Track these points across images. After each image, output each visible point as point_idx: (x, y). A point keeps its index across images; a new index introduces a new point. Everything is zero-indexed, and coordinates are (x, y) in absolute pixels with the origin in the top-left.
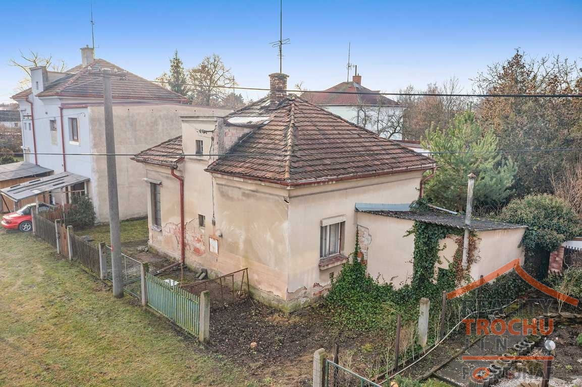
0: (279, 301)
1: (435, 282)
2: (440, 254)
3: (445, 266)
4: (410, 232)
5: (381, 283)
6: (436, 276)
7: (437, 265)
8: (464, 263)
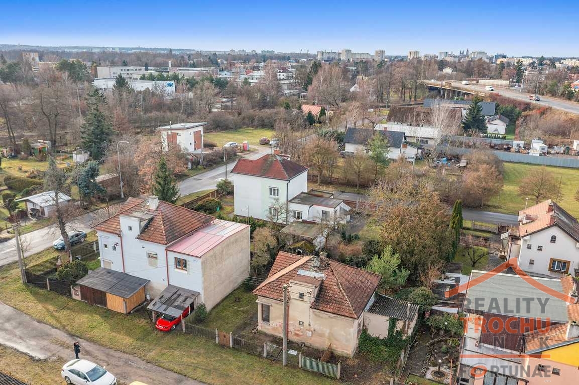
0: (347, 354)
1: (395, 335)
2: (397, 325)
3: (399, 329)
4: (387, 320)
5: (374, 336)
6: (395, 332)
7: (395, 329)
8: (406, 330)
